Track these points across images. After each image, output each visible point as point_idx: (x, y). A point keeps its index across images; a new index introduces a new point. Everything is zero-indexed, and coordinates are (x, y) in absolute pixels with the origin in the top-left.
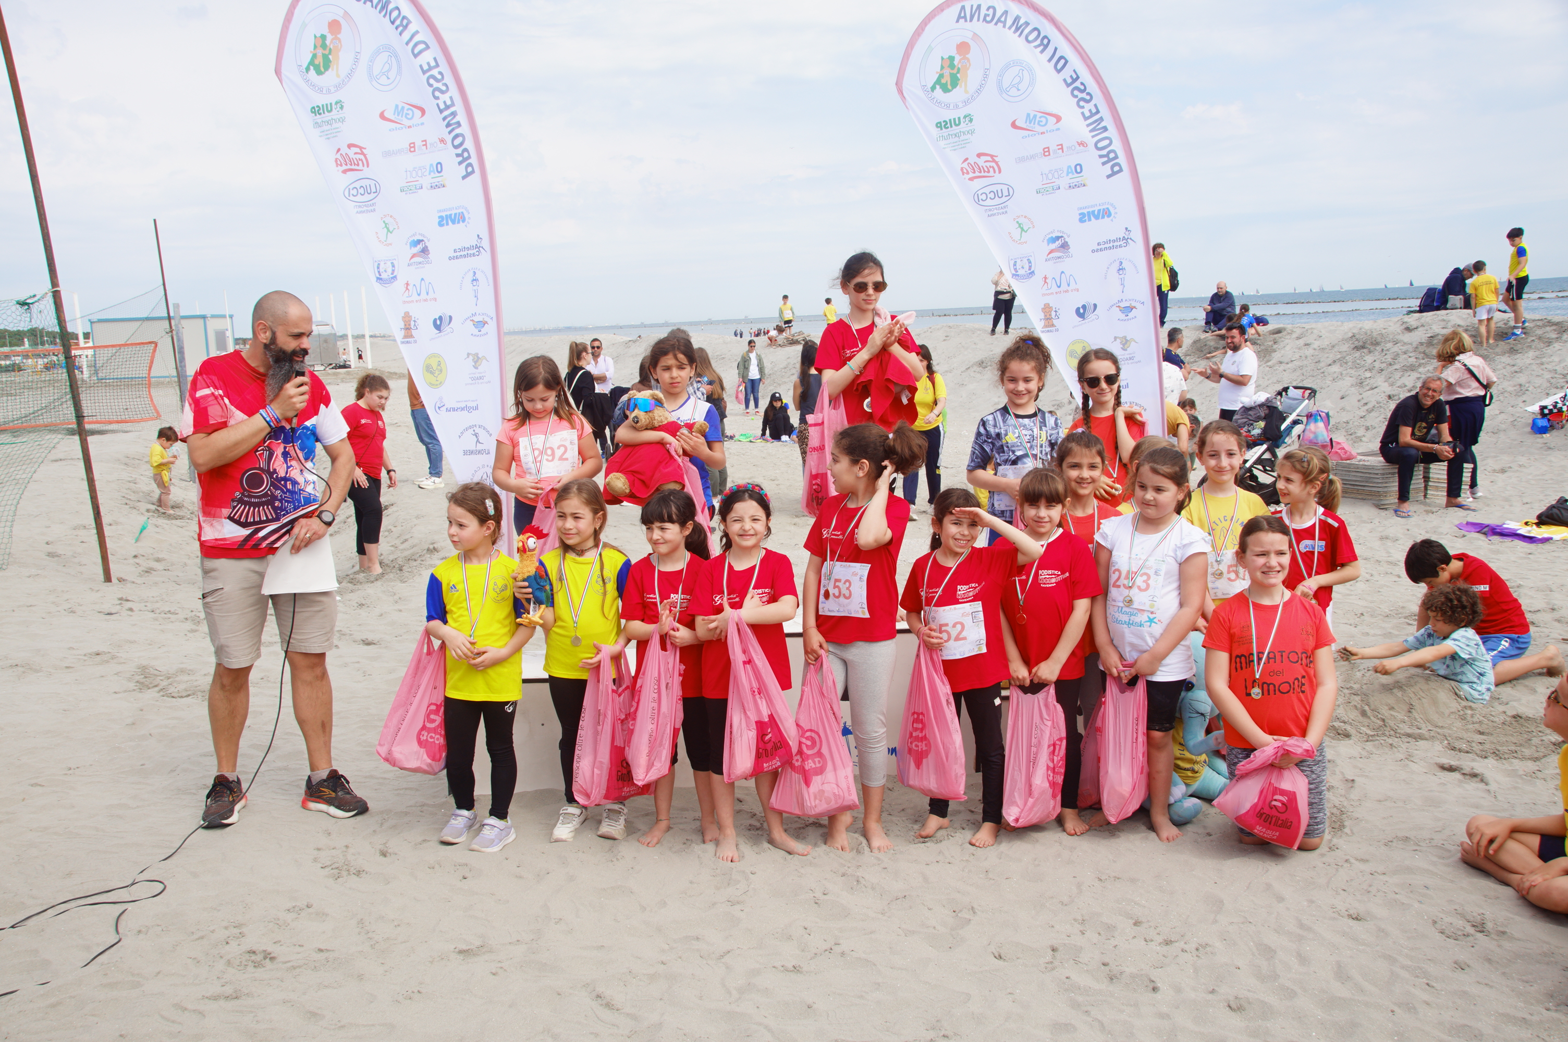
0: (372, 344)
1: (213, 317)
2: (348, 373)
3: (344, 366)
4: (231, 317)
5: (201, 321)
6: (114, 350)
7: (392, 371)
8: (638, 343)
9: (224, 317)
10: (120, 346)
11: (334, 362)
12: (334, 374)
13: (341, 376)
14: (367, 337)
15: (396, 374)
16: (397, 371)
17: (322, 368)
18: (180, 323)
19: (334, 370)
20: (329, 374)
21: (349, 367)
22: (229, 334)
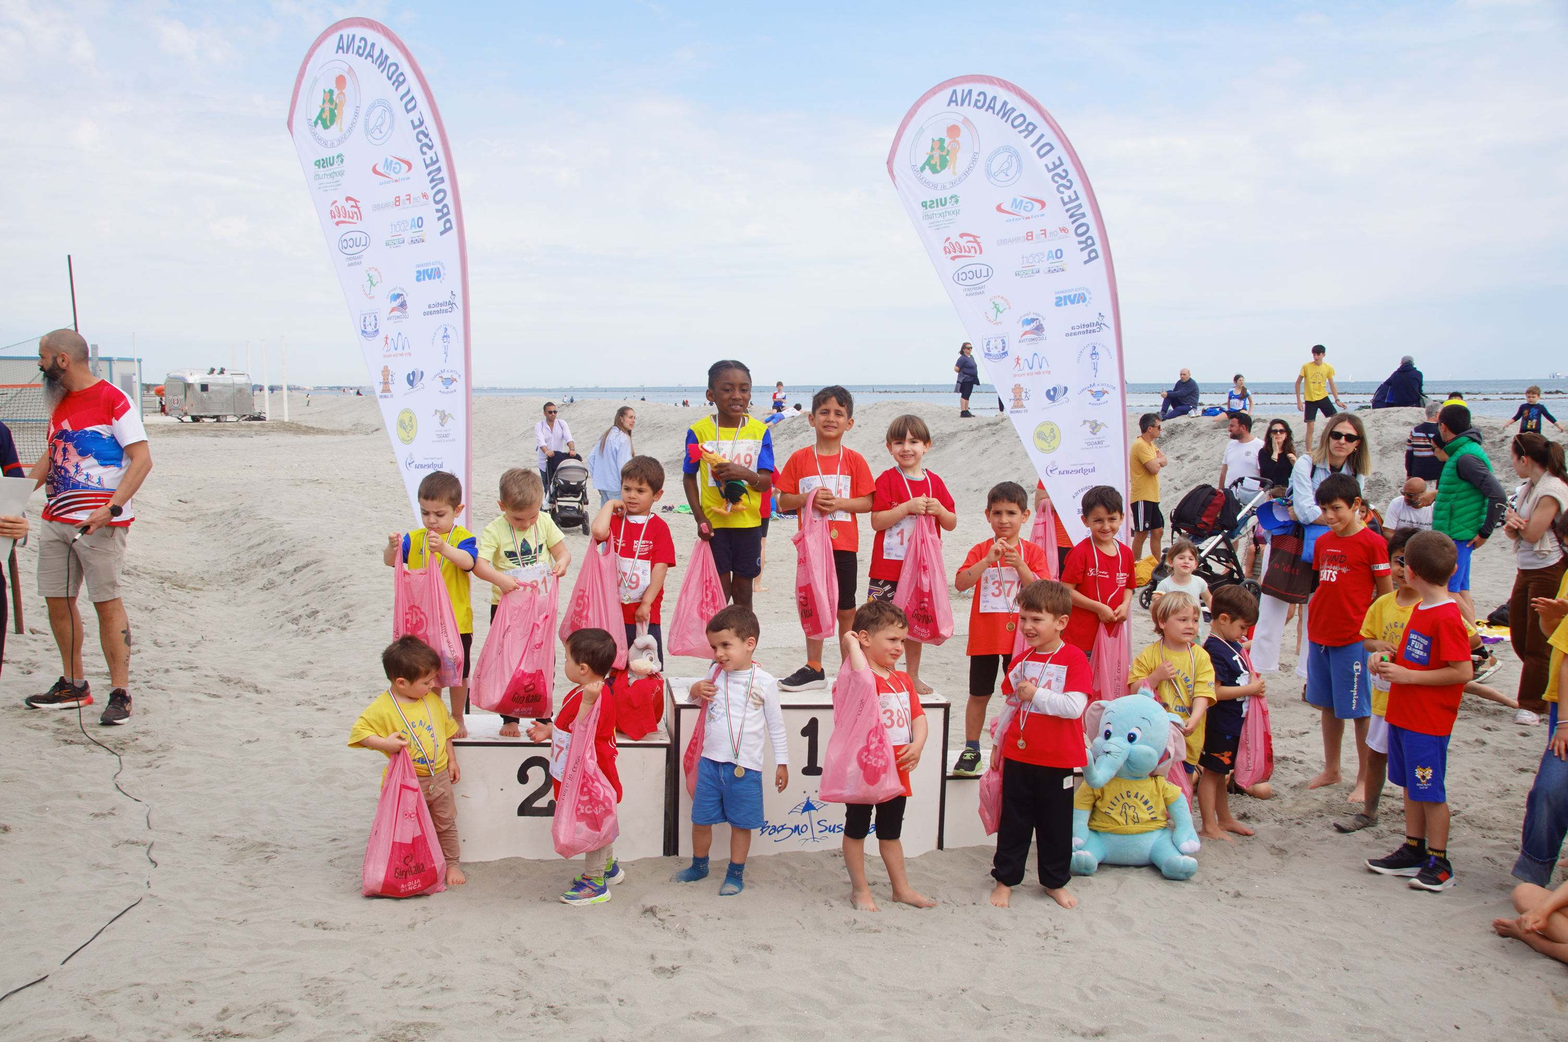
0: (289, 396)
1: (120, 360)
2: (263, 426)
3: (259, 418)
4: (140, 361)
5: (107, 364)
6: (15, 391)
7: (310, 425)
8: (571, 408)
9: (132, 360)
10: (23, 386)
11: (248, 413)
12: (248, 426)
13: (255, 429)
14: (285, 389)
15: (313, 428)
16: (315, 425)
17: (235, 419)
18: (97, 365)
19: (247, 422)
20: (242, 426)
21: (264, 419)
22: (136, 379)
